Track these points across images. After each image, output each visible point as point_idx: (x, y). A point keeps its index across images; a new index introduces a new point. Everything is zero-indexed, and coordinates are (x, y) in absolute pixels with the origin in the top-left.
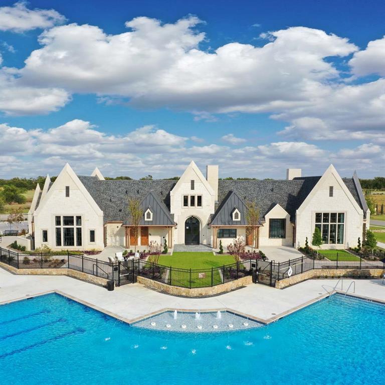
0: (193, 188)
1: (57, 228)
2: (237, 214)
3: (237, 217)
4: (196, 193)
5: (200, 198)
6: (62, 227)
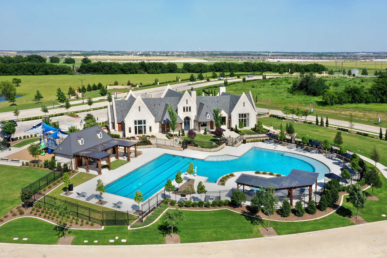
0: (187, 103)
1: (135, 126)
2: (208, 116)
3: (208, 117)
4: (188, 105)
5: (190, 108)
6: (137, 125)
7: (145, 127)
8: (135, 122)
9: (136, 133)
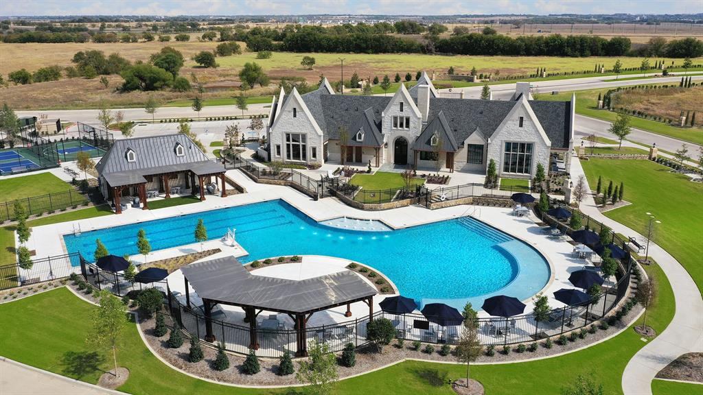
0: (402, 110)
1: (287, 144)
4: (404, 114)
5: (408, 120)
6: (291, 143)
7: (304, 147)
8: (288, 135)
9: (289, 157)
